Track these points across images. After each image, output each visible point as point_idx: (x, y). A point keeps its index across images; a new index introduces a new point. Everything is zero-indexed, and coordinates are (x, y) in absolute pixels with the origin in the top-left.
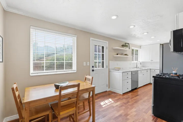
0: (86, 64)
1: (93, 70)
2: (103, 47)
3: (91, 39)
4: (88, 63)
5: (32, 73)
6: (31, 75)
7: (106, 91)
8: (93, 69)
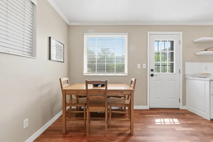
0: (142, 66)
1: (152, 75)
2: (172, 42)
3: (149, 33)
4: (144, 65)
5: (85, 73)
6: (84, 74)
7: (178, 109)
8: (152, 73)
